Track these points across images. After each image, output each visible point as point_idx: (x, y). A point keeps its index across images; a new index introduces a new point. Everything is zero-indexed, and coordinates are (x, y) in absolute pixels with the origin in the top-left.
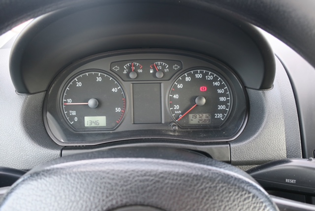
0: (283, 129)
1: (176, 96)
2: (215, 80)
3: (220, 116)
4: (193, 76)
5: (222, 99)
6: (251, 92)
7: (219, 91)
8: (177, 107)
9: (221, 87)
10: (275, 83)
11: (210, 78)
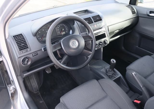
0: (78, 32)
1: (58, 30)
2: (64, 25)
3: (67, 32)
4: (60, 25)
5: (66, 28)
6: (71, 26)
7: (65, 27)
8: (59, 32)
9: (65, 26)
10: (75, 24)
11: (63, 25)
